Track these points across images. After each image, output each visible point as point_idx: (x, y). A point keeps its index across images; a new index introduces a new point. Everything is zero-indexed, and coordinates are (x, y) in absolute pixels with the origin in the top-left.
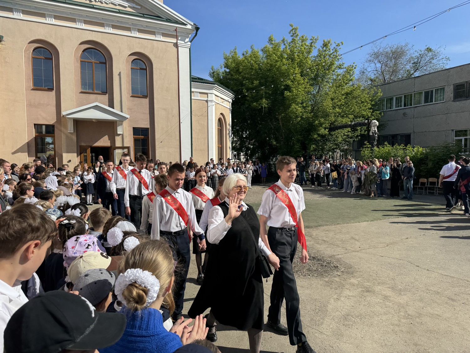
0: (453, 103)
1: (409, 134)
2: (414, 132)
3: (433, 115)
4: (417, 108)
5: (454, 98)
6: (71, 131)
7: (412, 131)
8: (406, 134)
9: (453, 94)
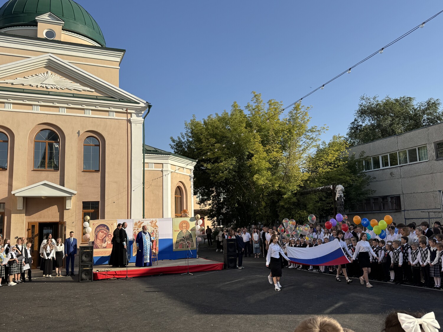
0: (436, 162)
1: (399, 195)
2: (403, 194)
3: (420, 175)
4: (402, 167)
5: (436, 157)
6: (20, 208)
7: (401, 193)
8: (395, 196)
9: (435, 152)
